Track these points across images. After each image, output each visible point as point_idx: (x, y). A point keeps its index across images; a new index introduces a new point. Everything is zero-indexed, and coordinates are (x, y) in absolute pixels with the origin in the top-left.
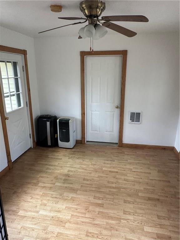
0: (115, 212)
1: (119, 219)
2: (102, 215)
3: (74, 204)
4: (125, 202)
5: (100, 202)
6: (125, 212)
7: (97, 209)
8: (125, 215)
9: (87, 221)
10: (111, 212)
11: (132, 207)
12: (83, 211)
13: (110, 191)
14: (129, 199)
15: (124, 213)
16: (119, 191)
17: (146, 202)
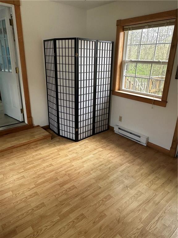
0: (44, 189)
1: (37, 185)
2: (53, 179)
3: (81, 171)
4: (43, 205)
5: (66, 187)
6: (36, 194)
7: (61, 180)
8: (35, 191)
9: (60, 169)
10: (48, 186)
11: (32, 205)
12: (70, 172)
13: (69, 204)
14: (41, 211)
15: (36, 192)
16: (59, 213)
17: (17, 224)
